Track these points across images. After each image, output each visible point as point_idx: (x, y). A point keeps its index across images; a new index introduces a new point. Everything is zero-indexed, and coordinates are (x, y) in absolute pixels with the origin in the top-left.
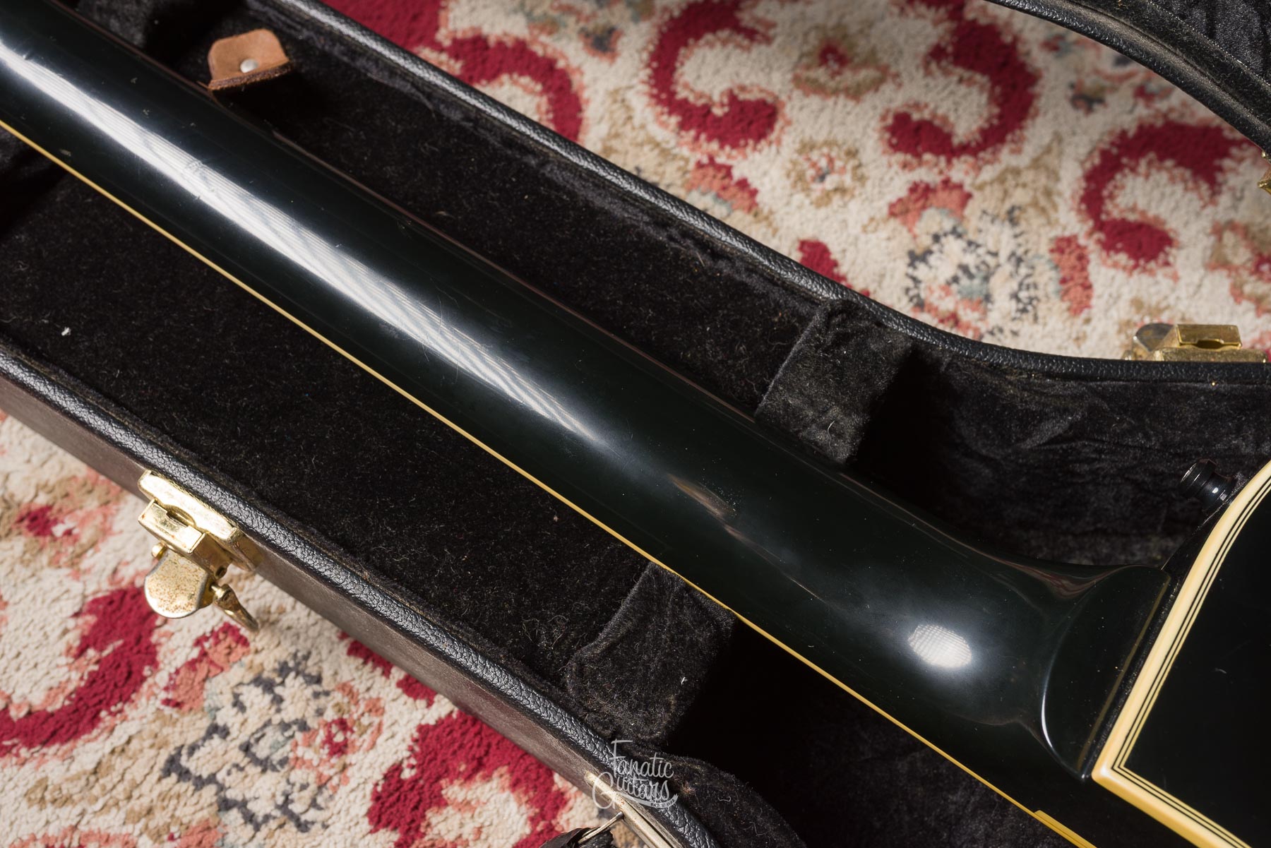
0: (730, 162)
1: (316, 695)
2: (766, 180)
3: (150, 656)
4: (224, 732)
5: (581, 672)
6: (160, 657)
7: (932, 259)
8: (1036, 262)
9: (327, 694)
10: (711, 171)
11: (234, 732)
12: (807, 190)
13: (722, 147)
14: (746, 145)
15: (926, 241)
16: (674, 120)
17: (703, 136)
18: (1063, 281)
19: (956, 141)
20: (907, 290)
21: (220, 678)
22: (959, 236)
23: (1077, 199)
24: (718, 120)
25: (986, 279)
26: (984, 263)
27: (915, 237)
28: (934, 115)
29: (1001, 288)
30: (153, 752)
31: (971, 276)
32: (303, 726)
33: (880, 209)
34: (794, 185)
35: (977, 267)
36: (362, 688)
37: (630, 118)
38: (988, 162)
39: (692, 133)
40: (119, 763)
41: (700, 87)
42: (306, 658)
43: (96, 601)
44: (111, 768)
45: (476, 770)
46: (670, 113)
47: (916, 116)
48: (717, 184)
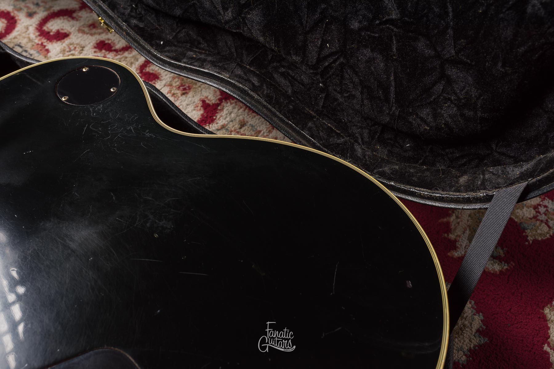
2: (54, 50)
14: (54, 41)
19: (113, 48)
23: (139, 65)
24: (50, 35)
28: (112, 42)
34: (61, 52)
38: (119, 54)
39: (41, 37)
46: (38, 32)
47: (107, 42)
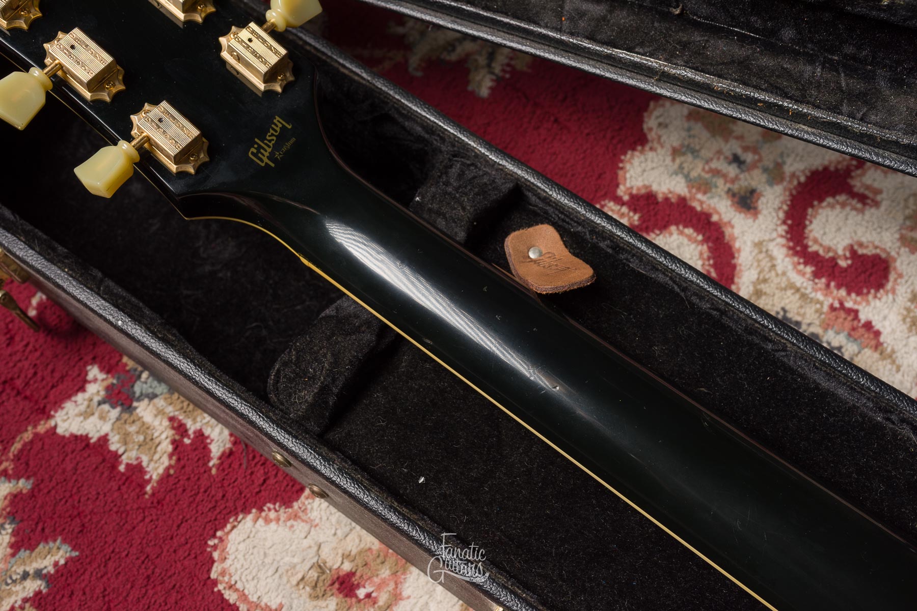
0: (856, 307)
10: (842, 314)
13: (849, 294)
16: (809, 269)
17: (833, 284)
37: (774, 266)
41: (826, 242)
48: (848, 325)
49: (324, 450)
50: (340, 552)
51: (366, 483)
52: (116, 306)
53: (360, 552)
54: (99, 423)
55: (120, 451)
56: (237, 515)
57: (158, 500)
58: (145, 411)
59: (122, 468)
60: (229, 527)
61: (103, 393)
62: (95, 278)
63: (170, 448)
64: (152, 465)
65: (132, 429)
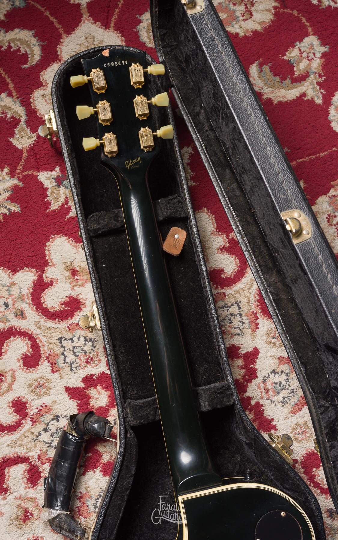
0: (259, 317)
1: (92, 349)
2: (262, 328)
3: (72, 316)
4: (73, 341)
5: (130, 403)
6: (73, 318)
7: (277, 375)
8: (295, 395)
9: (94, 351)
10: (253, 316)
11: (74, 343)
12: (268, 338)
13: (261, 312)
15: (279, 370)
17: (260, 306)
18: (296, 404)
20: (265, 377)
21: (80, 331)
22: (287, 376)
25: (282, 389)
26: (286, 386)
27: (278, 367)
29: (284, 393)
30: (59, 334)
31: (280, 386)
32: (85, 353)
33: (278, 355)
34: (266, 334)
35: (283, 385)
36: (100, 356)
37: (250, 289)
39: (258, 304)
40: (53, 330)
42: (96, 341)
43: (71, 297)
44: (51, 330)
45: (105, 388)
46: (258, 295)
48: (252, 319)
49: (89, 241)
50: (79, 264)
51: (92, 256)
52: (72, 168)
53: (83, 268)
54: (49, 184)
55: (48, 195)
56: (63, 234)
57: (48, 215)
58: (62, 189)
59: (46, 200)
60: (59, 236)
61: (55, 176)
62: (72, 156)
63: (60, 205)
64: (53, 205)
65: (56, 192)
